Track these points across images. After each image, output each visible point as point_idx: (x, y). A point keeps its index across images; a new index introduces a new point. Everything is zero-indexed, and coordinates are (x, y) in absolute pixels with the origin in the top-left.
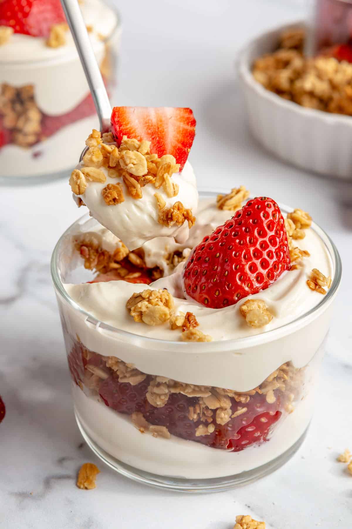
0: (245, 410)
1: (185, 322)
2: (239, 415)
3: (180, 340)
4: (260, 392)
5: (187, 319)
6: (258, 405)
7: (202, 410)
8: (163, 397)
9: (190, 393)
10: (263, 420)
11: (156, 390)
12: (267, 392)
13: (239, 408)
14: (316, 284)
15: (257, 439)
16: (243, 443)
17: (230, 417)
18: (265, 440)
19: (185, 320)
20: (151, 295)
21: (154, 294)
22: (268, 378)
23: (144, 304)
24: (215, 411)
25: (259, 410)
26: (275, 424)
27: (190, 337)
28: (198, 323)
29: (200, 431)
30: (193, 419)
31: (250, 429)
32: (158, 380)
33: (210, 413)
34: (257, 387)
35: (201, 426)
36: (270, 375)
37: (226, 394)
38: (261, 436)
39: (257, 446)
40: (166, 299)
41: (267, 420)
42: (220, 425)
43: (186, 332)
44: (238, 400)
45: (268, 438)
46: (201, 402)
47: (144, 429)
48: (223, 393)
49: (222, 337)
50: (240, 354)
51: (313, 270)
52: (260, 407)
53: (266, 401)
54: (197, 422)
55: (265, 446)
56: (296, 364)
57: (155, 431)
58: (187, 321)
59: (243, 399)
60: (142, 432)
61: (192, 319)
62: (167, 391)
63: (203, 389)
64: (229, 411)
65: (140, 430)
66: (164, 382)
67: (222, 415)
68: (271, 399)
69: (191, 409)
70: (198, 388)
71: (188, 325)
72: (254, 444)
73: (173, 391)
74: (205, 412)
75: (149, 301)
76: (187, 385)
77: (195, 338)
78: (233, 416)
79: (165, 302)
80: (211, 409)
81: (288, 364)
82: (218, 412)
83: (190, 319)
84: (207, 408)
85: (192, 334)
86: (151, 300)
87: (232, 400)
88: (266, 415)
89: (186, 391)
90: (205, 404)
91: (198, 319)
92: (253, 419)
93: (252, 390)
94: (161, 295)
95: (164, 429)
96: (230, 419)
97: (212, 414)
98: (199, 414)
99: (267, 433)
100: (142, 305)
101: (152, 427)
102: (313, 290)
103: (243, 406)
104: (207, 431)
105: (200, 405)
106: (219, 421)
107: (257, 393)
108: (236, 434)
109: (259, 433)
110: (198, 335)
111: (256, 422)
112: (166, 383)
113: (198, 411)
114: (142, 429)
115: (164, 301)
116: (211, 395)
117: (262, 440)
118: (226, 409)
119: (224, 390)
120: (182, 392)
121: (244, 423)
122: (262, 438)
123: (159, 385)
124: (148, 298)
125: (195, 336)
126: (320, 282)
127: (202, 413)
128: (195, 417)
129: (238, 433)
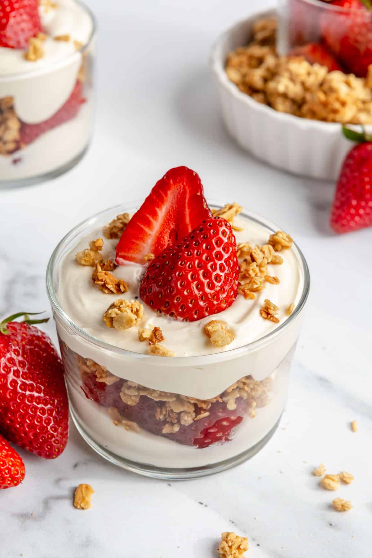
0: (207, 414)
1: (152, 336)
2: (201, 418)
3: (146, 353)
4: (220, 401)
5: (153, 334)
6: (221, 410)
7: (167, 412)
8: (133, 398)
9: (156, 398)
10: (225, 423)
11: (127, 392)
12: (229, 400)
13: (202, 412)
14: (268, 314)
15: (219, 439)
16: (206, 441)
17: (193, 420)
18: (227, 440)
19: (152, 334)
20: (122, 303)
21: (125, 303)
22: (228, 388)
23: (114, 311)
24: (179, 414)
25: (220, 414)
26: (237, 427)
27: (154, 351)
28: (164, 337)
29: (166, 430)
30: (160, 418)
31: (212, 431)
32: (129, 383)
33: (175, 416)
34: (218, 396)
35: (167, 425)
36: (230, 387)
37: (189, 400)
38: (223, 436)
39: (220, 444)
40: (137, 309)
41: (228, 423)
42: (184, 425)
43: (152, 346)
44: (199, 406)
45: (230, 438)
46: (167, 405)
47: (118, 422)
48: (185, 399)
49: (185, 353)
50: (201, 369)
51: (265, 301)
52: (221, 412)
53: (227, 408)
54: (163, 421)
55: (227, 445)
56: (257, 378)
57: (126, 425)
58: (154, 336)
59: (204, 406)
60: (116, 425)
61: (158, 334)
62: (136, 394)
63: (168, 394)
64: (193, 414)
65: (114, 423)
66: (133, 386)
67: (186, 418)
68: (232, 406)
69: (158, 410)
70: (163, 394)
71: (154, 340)
72: (217, 443)
73: (142, 394)
74: (171, 414)
75: (119, 309)
76: (154, 391)
77: (158, 353)
78: (196, 419)
79: (136, 311)
80: (175, 412)
81: (249, 377)
82: (182, 414)
83: (157, 334)
84: (172, 411)
85: (157, 349)
86: (121, 307)
87: (195, 405)
88: (227, 419)
89: (153, 395)
90: (170, 407)
91: (164, 334)
92: (215, 422)
93: (213, 398)
94: (132, 305)
95: (135, 425)
96: (193, 421)
97: (177, 416)
98: (165, 415)
99: (228, 434)
100: (112, 311)
101: (124, 422)
102: (266, 319)
103: (205, 411)
104: (173, 430)
105: (166, 407)
106: (183, 423)
107: (217, 401)
108: (199, 434)
109: (221, 434)
110: (161, 350)
111: (218, 424)
112: (135, 387)
113: (164, 413)
114: (116, 422)
115: (134, 310)
116: (176, 400)
117: (223, 440)
118: (190, 413)
119: (187, 397)
120: (149, 396)
121: (206, 424)
122: (224, 438)
123: (130, 387)
124: (119, 306)
125: (158, 350)
126: (271, 312)
127: (167, 414)
128: (161, 417)
129: (201, 433)
